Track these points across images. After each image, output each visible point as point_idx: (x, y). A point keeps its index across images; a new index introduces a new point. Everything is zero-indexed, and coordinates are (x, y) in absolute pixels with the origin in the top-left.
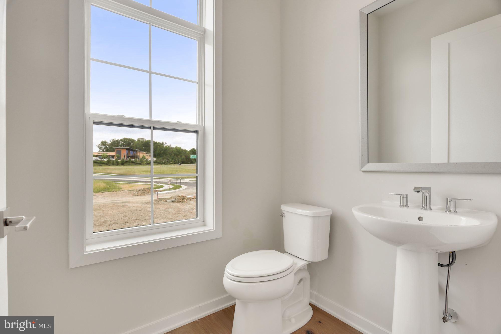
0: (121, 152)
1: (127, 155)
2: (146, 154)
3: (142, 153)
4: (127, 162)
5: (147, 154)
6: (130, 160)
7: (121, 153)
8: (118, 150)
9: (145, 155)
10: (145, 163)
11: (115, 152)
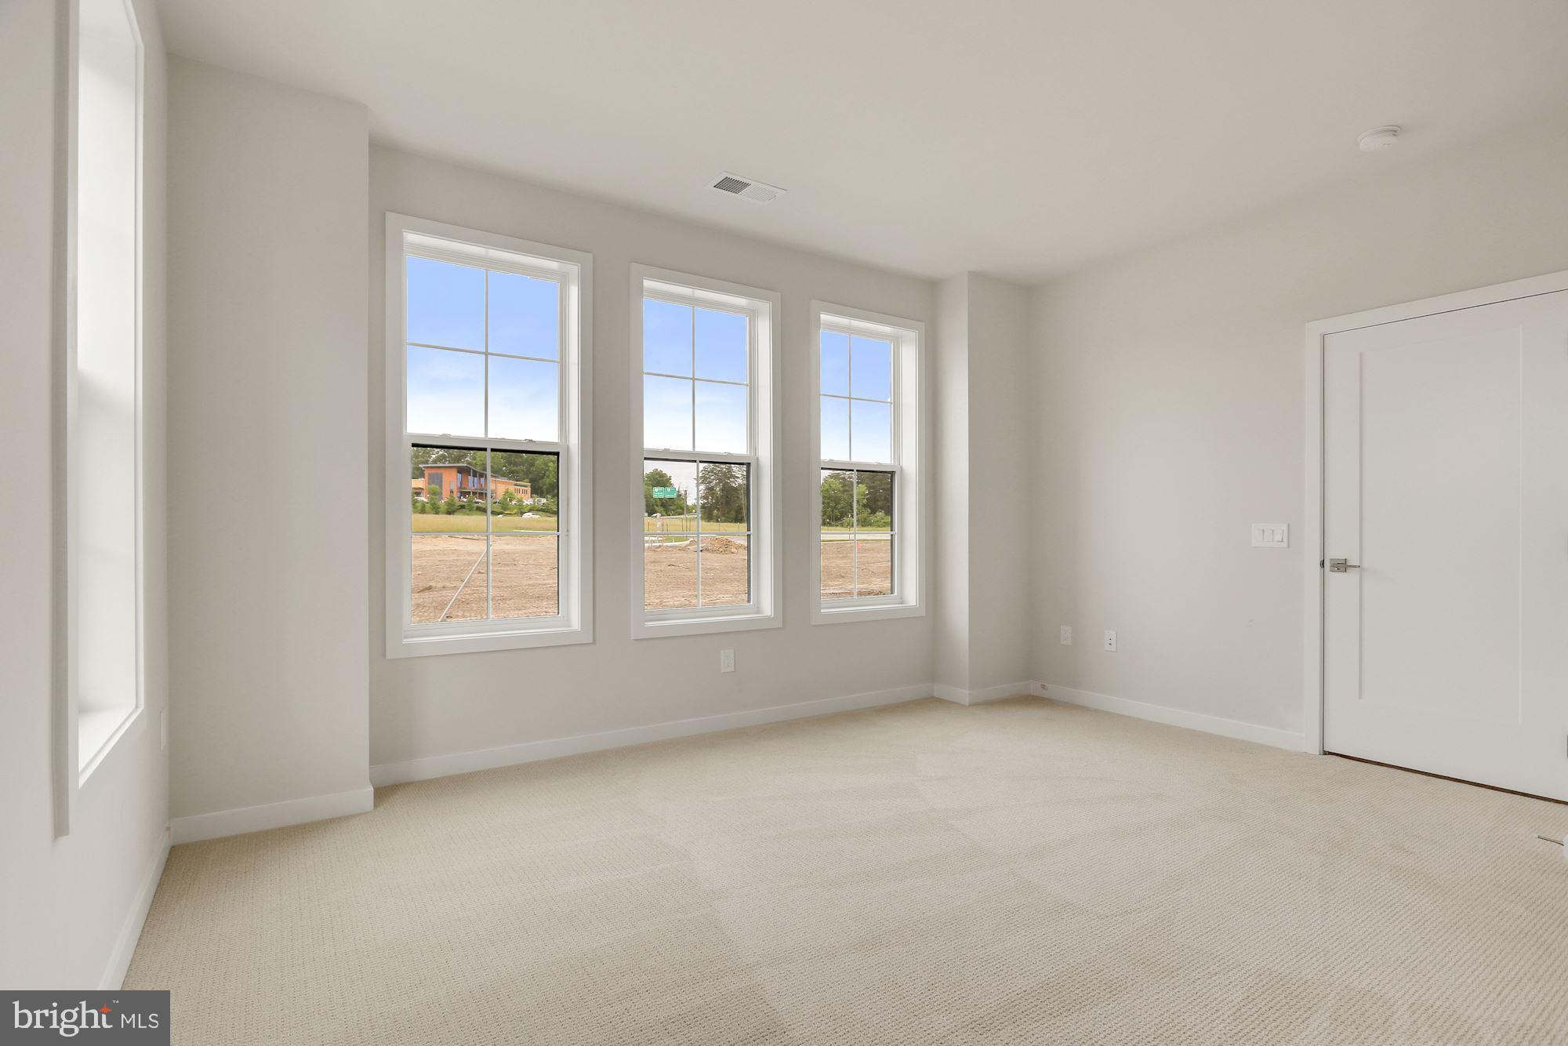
0: (442, 478)
1: (461, 488)
2: (516, 485)
3: (503, 483)
4: (463, 507)
5: (519, 487)
6: (470, 501)
7: (441, 481)
8: (433, 471)
9: (512, 488)
10: (515, 511)
11: (423, 479)
